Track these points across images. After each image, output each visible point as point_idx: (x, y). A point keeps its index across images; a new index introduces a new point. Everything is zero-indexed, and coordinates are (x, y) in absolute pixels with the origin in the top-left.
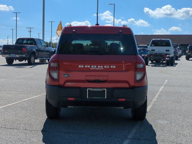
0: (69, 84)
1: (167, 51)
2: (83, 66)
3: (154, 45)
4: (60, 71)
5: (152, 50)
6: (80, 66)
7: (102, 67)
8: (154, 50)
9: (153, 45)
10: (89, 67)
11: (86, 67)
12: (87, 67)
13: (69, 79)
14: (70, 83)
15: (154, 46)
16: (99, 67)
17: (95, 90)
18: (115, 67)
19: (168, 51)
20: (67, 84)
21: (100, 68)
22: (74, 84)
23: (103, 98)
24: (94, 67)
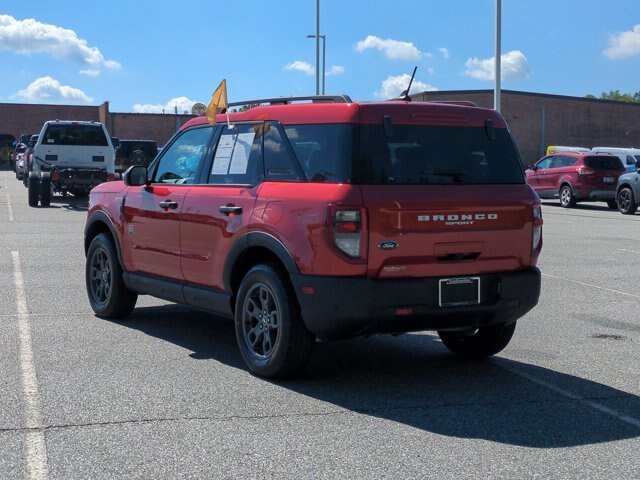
0: (391, 270)
1: (96, 159)
2: (427, 218)
3: (53, 141)
4: (372, 234)
5: (49, 157)
6: (420, 218)
7: (470, 217)
8: (54, 158)
9: (49, 141)
10: (442, 218)
11: (435, 218)
12: (439, 220)
13: (395, 254)
14: (393, 268)
15: (55, 143)
16: (464, 217)
17: (457, 281)
18: (496, 216)
19: (101, 159)
20: (386, 269)
21: (467, 220)
22: (404, 267)
23: (472, 302)
24: (453, 219)
